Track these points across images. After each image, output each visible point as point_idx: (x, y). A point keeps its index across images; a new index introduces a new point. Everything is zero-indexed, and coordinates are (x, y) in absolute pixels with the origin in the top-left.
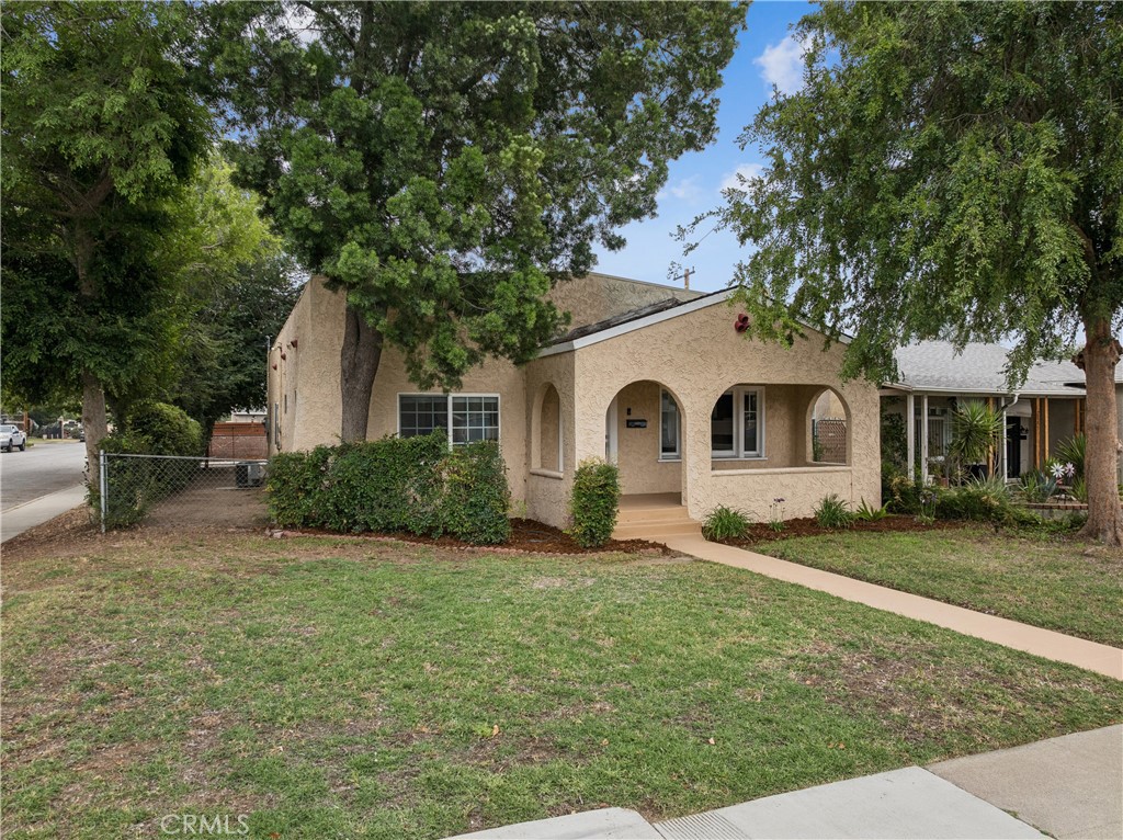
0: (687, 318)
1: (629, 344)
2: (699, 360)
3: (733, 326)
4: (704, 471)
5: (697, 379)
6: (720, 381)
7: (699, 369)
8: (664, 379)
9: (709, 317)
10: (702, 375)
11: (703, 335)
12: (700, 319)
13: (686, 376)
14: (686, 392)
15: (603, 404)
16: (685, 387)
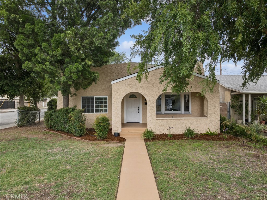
4: (153, 118)
5: (151, 91)
6: (159, 92)
7: (151, 88)
8: (140, 91)
9: (155, 73)
10: (152, 90)
11: (153, 78)
12: (152, 74)
13: (147, 90)
14: (147, 95)
15: (120, 99)
16: (147, 94)
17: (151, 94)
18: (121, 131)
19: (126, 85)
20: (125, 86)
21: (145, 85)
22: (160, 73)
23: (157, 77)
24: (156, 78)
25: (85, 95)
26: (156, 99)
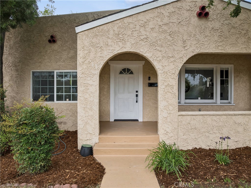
0: (159, 10)
1: (116, 28)
2: (169, 37)
3: (195, 14)
4: (172, 112)
5: (167, 50)
6: (185, 52)
7: (169, 43)
8: (141, 50)
9: (176, 9)
10: (170, 47)
11: (172, 21)
12: (169, 11)
13: (158, 48)
14: (158, 59)
15: (96, 67)
16: (157, 56)
17: (169, 57)
18: (97, 141)
19: (110, 37)
20: (108, 38)
21: (155, 35)
22: (188, 8)
23: (180, 18)
24: (179, 21)
25: (39, 68)
26: (179, 69)
